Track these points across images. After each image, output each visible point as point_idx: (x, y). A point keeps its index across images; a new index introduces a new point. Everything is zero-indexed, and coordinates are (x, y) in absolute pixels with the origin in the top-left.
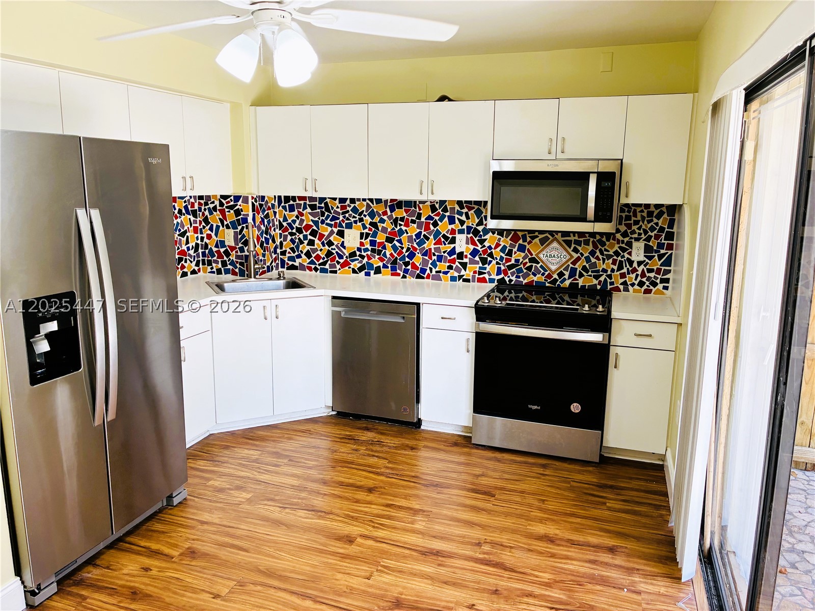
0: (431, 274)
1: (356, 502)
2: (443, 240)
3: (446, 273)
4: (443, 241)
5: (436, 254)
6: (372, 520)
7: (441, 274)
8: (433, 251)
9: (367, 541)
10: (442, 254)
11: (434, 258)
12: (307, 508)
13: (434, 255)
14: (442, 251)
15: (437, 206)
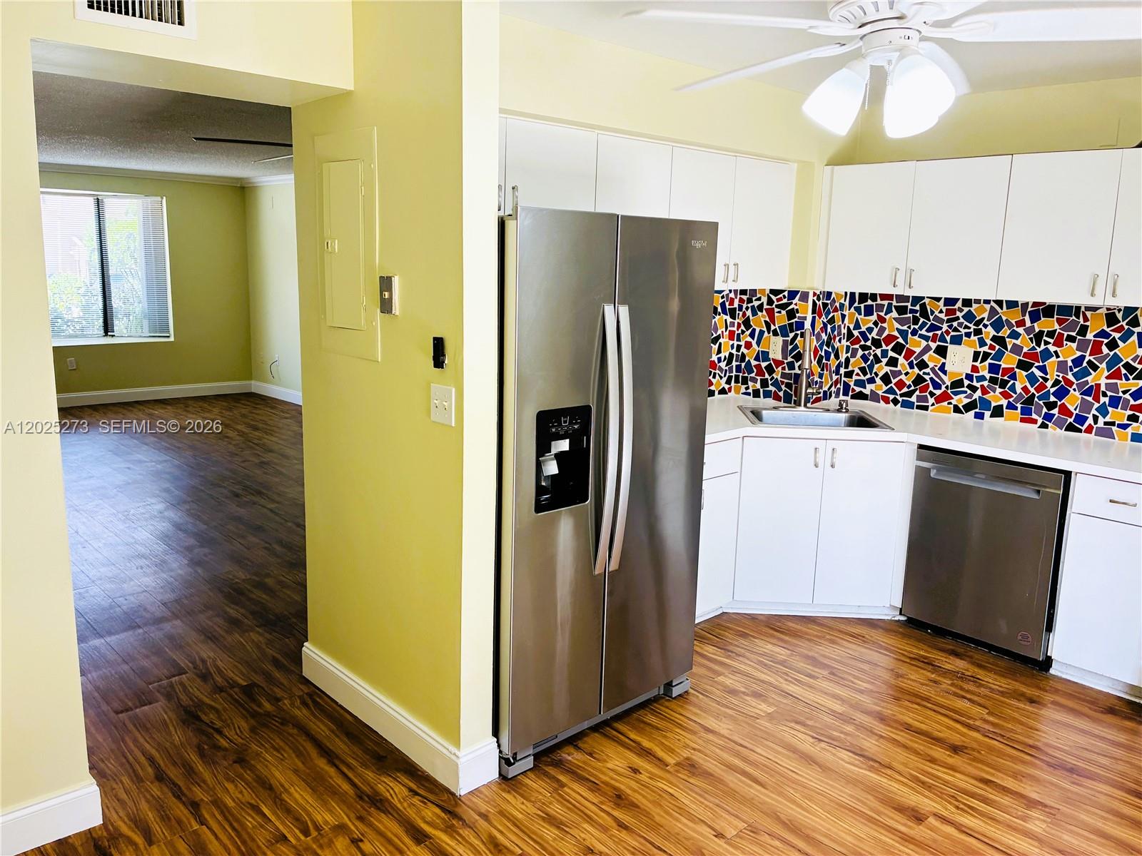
0: (1095, 426)
1: (929, 761)
2: (1124, 371)
3: (1124, 427)
4: (1125, 375)
5: (1109, 394)
6: (956, 796)
7: (1114, 429)
8: (1103, 388)
9: (945, 826)
10: (1121, 394)
11: (1103, 400)
12: (853, 750)
13: (1105, 395)
14: (1121, 390)
15: (1120, 316)
